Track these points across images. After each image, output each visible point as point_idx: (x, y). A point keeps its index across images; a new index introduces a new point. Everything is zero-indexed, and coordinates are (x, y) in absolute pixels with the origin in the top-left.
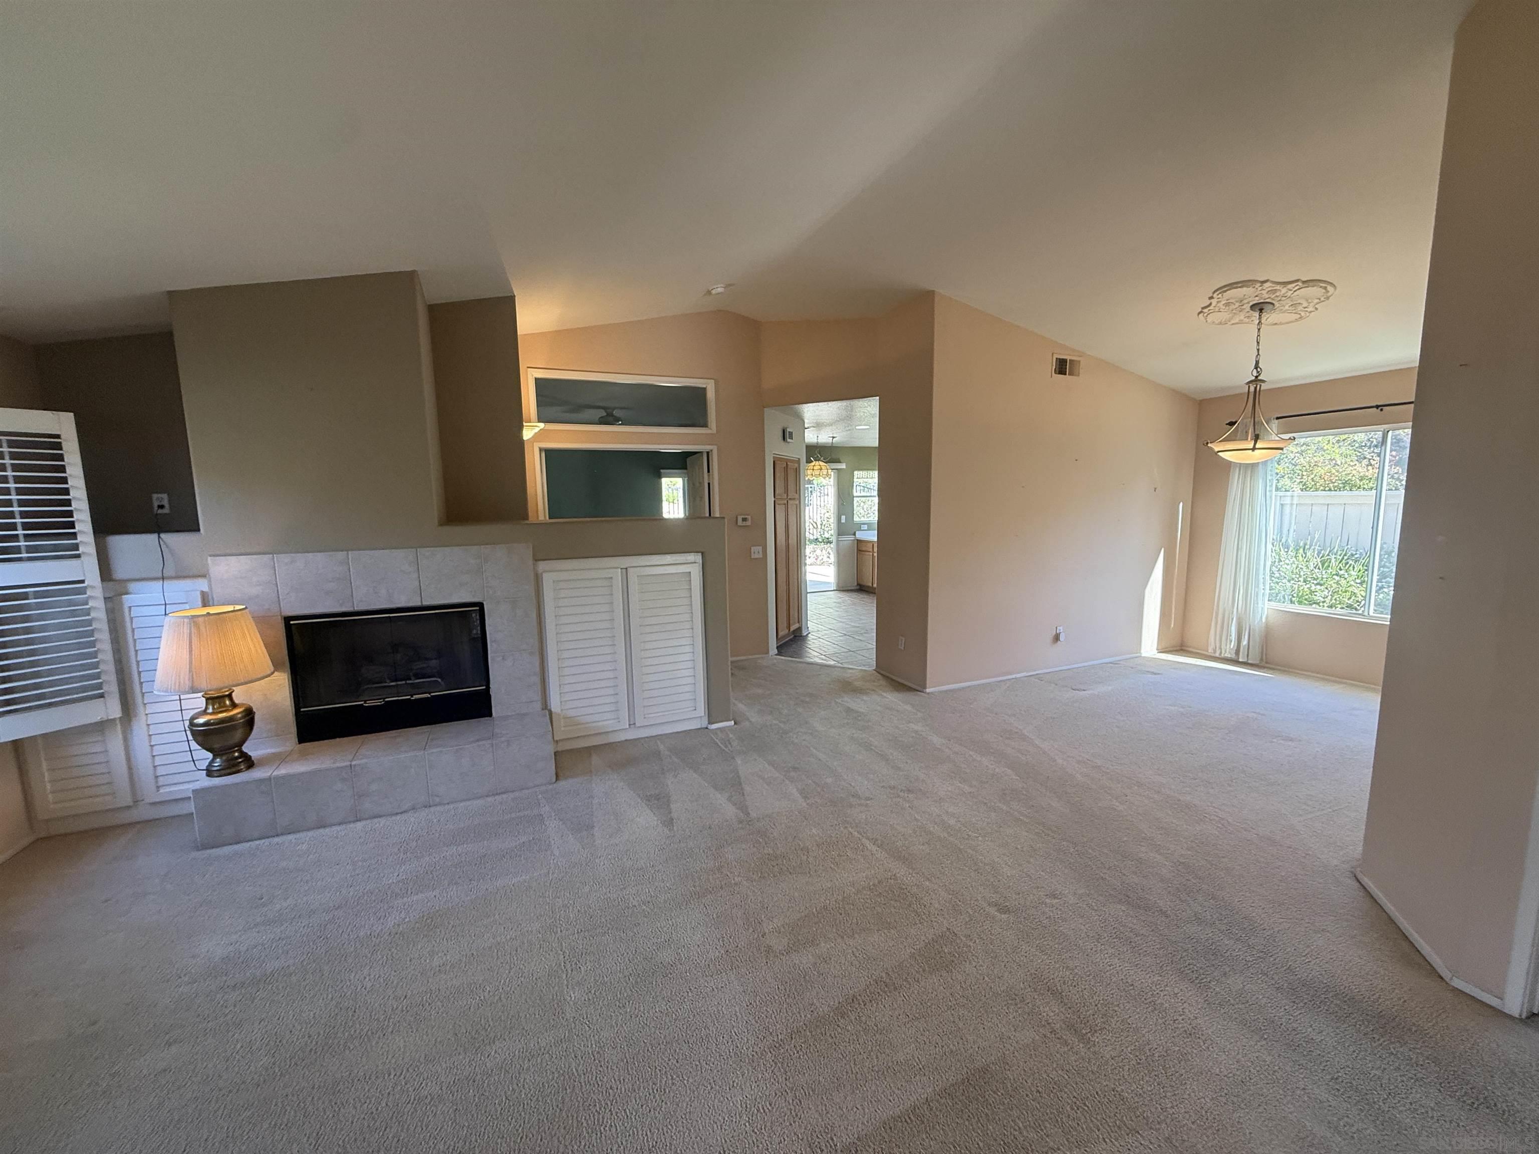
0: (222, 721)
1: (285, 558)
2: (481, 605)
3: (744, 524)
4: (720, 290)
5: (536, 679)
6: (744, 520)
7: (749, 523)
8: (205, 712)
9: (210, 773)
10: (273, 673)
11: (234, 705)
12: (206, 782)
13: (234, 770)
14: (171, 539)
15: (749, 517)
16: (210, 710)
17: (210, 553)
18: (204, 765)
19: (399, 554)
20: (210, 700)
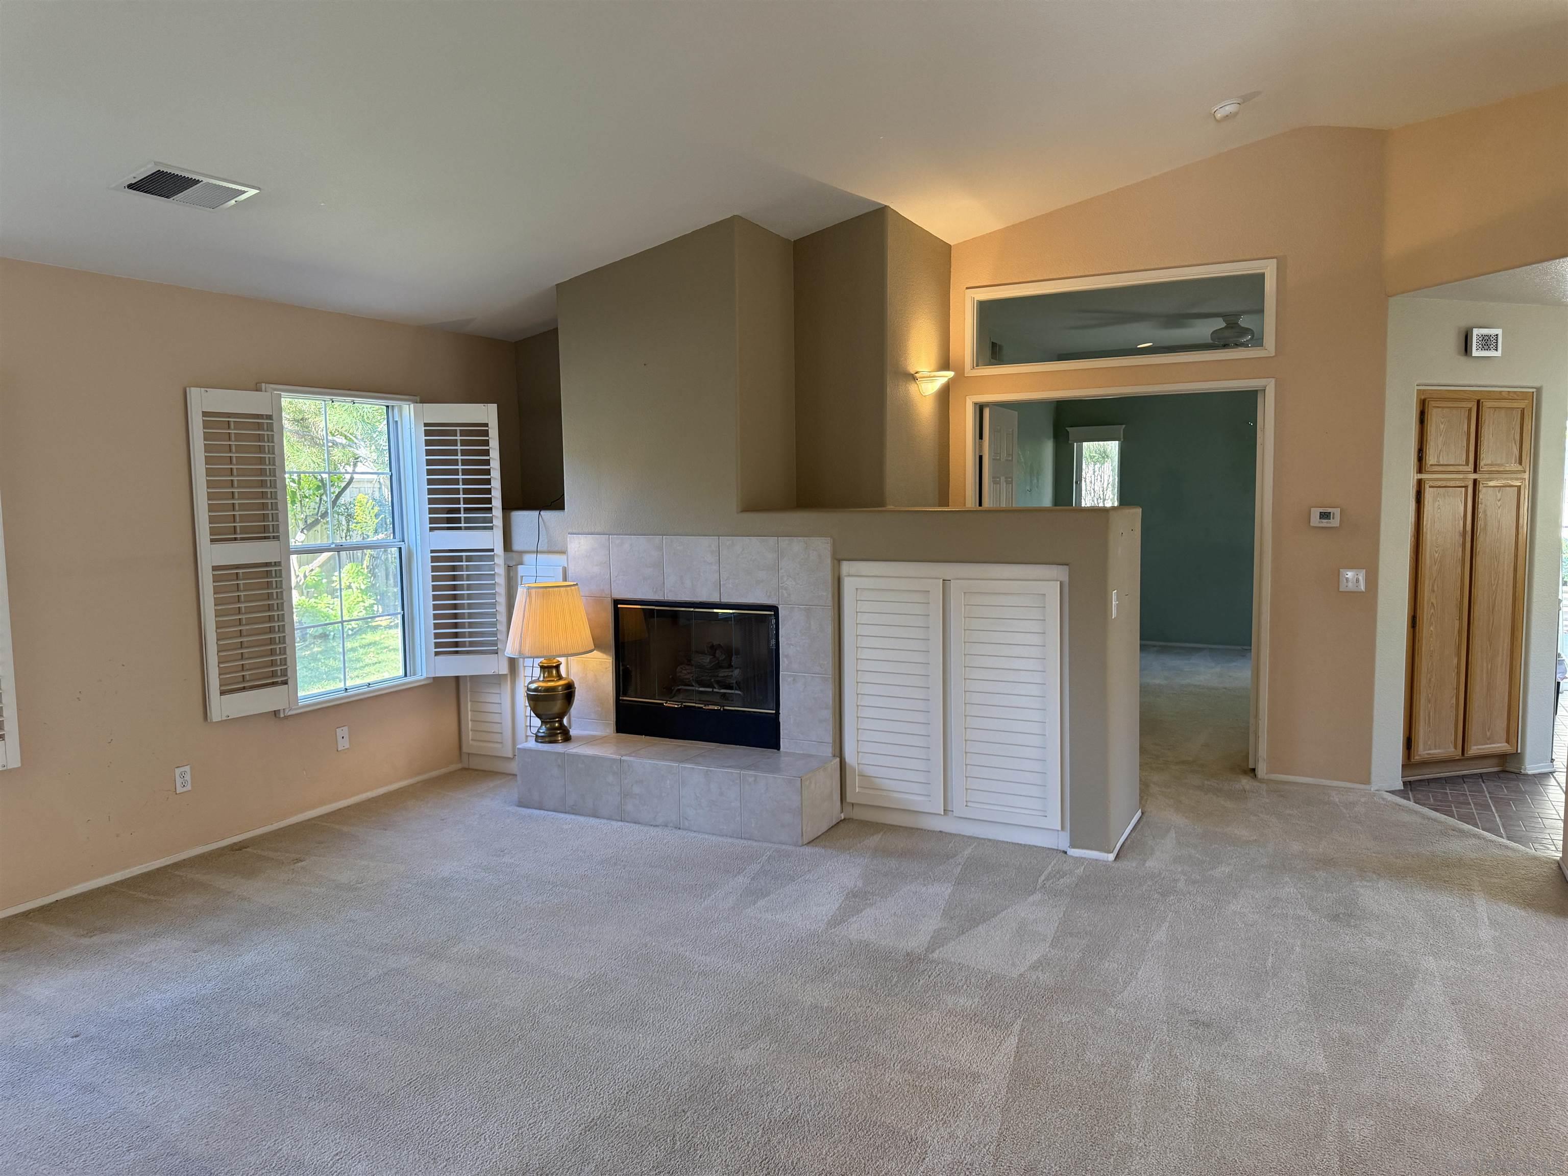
0: (548, 689)
1: (616, 539)
2: (775, 609)
3: (1325, 523)
4: (1230, 109)
5: (827, 714)
6: (1325, 516)
7: (1335, 522)
8: (538, 680)
9: (538, 738)
10: (591, 651)
11: (560, 677)
12: (532, 744)
13: (553, 739)
14: (546, 514)
15: (1337, 512)
16: (541, 679)
17: (570, 531)
18: (534, 730)
19: (705, 541)
20: (543, 668)
